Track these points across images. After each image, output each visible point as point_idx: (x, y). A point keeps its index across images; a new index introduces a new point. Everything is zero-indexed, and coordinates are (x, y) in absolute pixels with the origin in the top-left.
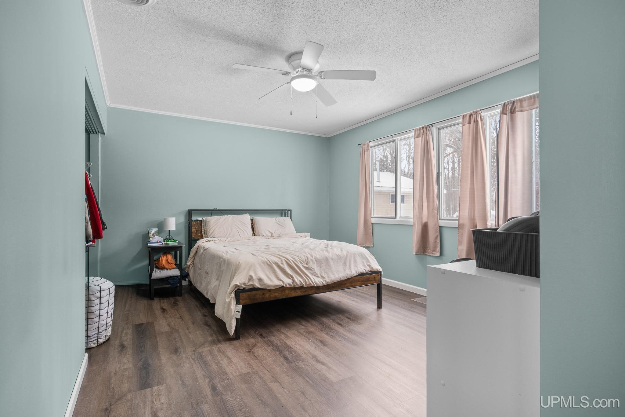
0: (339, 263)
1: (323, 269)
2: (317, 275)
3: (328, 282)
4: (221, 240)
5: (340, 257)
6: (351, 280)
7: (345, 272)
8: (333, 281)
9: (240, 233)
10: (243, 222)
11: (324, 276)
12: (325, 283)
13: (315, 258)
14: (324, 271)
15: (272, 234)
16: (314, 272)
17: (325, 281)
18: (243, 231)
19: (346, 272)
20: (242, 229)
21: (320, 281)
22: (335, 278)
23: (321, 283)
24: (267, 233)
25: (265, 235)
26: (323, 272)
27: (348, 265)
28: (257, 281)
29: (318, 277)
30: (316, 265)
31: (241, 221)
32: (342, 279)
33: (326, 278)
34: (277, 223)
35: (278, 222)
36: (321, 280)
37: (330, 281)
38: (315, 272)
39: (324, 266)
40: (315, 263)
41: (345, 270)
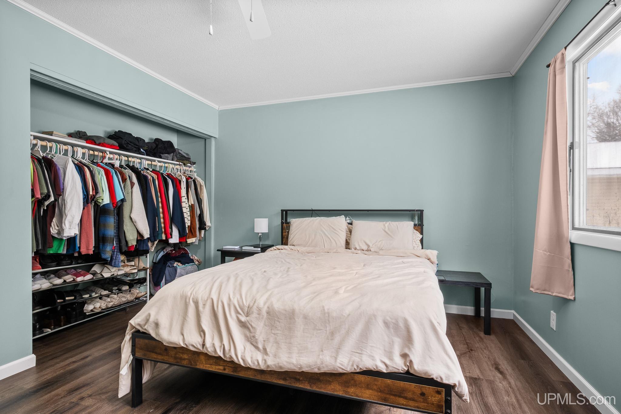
0: (317, 330)
1: (274, 334)
2: (257, 343)
3: (268, 366)
4: (292, 250)
5: (329, 316)
6: (344, 377)
7: (319, 356)
8: (281, 367)
9: (326, 242)
10: (333, 228)
11: (268, 350)
12: (263, 367)
13: (268, 307)
14: (276, 339)
15: (369, 246)
16: (252, 335)
17: (265, 361)
18: (330, 240)
19: (321, 357)
20: (330, 237)
21: (254, 358)
22: (287, 362)
23: (254, 363)
24: (361, 245)
25: (358, 248)
26: (272, 340)
27: (337, 339)
28: (153, 325)
29: (257, 348)
30: (265, 322)
31: (330, 226)
32: (305, 369)
33: (271, 355)
34: (385, 231)
35: (387, 230)
36: (259, 357)
37: (275, 365)
38: (254, 337)
39: (279, 328)
40: (262, 318)
41: (322, 351)
